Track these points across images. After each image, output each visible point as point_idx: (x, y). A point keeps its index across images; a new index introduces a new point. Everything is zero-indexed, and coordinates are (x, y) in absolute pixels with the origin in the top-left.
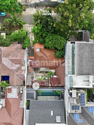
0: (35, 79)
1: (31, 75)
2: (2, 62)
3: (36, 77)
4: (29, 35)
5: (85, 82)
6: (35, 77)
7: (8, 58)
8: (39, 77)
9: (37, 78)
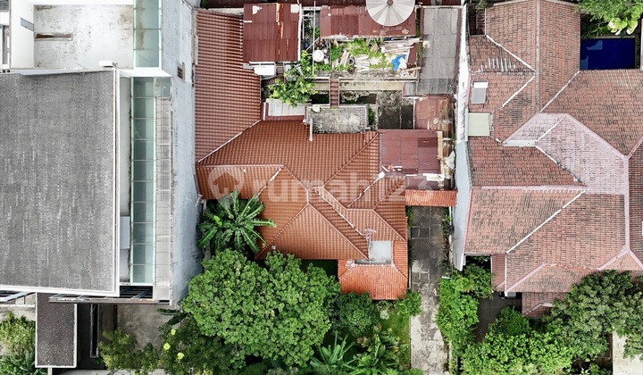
0: (402, 48)
1: (427, 75)
2: (625, 159)
3: (397, 62)
4: (443, 355)
5: (63, 31)
6: (403, 63)
7: (590, 190)
8: (375, 61)
9: (389, 60)
